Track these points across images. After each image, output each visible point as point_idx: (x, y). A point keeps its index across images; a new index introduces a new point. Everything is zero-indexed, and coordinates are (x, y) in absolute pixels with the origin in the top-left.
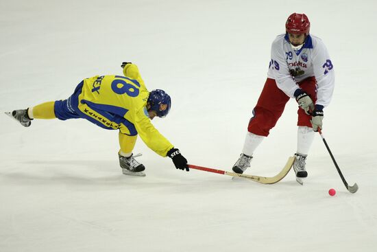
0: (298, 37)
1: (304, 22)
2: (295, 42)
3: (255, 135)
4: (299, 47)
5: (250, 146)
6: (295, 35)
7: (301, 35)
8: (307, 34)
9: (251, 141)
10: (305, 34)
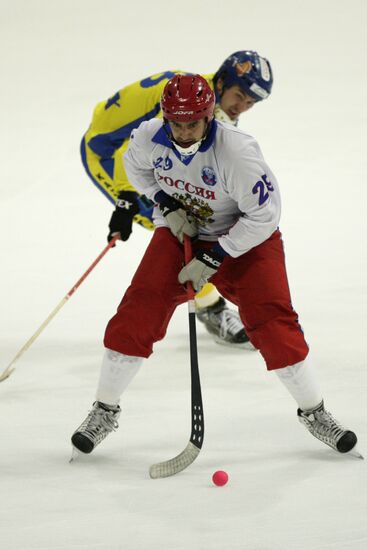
0: (192, 126)
1: (201, 92)
2: (184, 138)
3: (121, 356)
4: (194, 148)
5: (112, 382)
6: (184, 124)
7: (196, 123)
8: (210, 118)
9: (112, 370)
10: (206, 118)
